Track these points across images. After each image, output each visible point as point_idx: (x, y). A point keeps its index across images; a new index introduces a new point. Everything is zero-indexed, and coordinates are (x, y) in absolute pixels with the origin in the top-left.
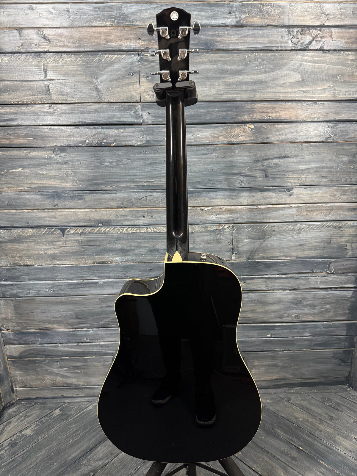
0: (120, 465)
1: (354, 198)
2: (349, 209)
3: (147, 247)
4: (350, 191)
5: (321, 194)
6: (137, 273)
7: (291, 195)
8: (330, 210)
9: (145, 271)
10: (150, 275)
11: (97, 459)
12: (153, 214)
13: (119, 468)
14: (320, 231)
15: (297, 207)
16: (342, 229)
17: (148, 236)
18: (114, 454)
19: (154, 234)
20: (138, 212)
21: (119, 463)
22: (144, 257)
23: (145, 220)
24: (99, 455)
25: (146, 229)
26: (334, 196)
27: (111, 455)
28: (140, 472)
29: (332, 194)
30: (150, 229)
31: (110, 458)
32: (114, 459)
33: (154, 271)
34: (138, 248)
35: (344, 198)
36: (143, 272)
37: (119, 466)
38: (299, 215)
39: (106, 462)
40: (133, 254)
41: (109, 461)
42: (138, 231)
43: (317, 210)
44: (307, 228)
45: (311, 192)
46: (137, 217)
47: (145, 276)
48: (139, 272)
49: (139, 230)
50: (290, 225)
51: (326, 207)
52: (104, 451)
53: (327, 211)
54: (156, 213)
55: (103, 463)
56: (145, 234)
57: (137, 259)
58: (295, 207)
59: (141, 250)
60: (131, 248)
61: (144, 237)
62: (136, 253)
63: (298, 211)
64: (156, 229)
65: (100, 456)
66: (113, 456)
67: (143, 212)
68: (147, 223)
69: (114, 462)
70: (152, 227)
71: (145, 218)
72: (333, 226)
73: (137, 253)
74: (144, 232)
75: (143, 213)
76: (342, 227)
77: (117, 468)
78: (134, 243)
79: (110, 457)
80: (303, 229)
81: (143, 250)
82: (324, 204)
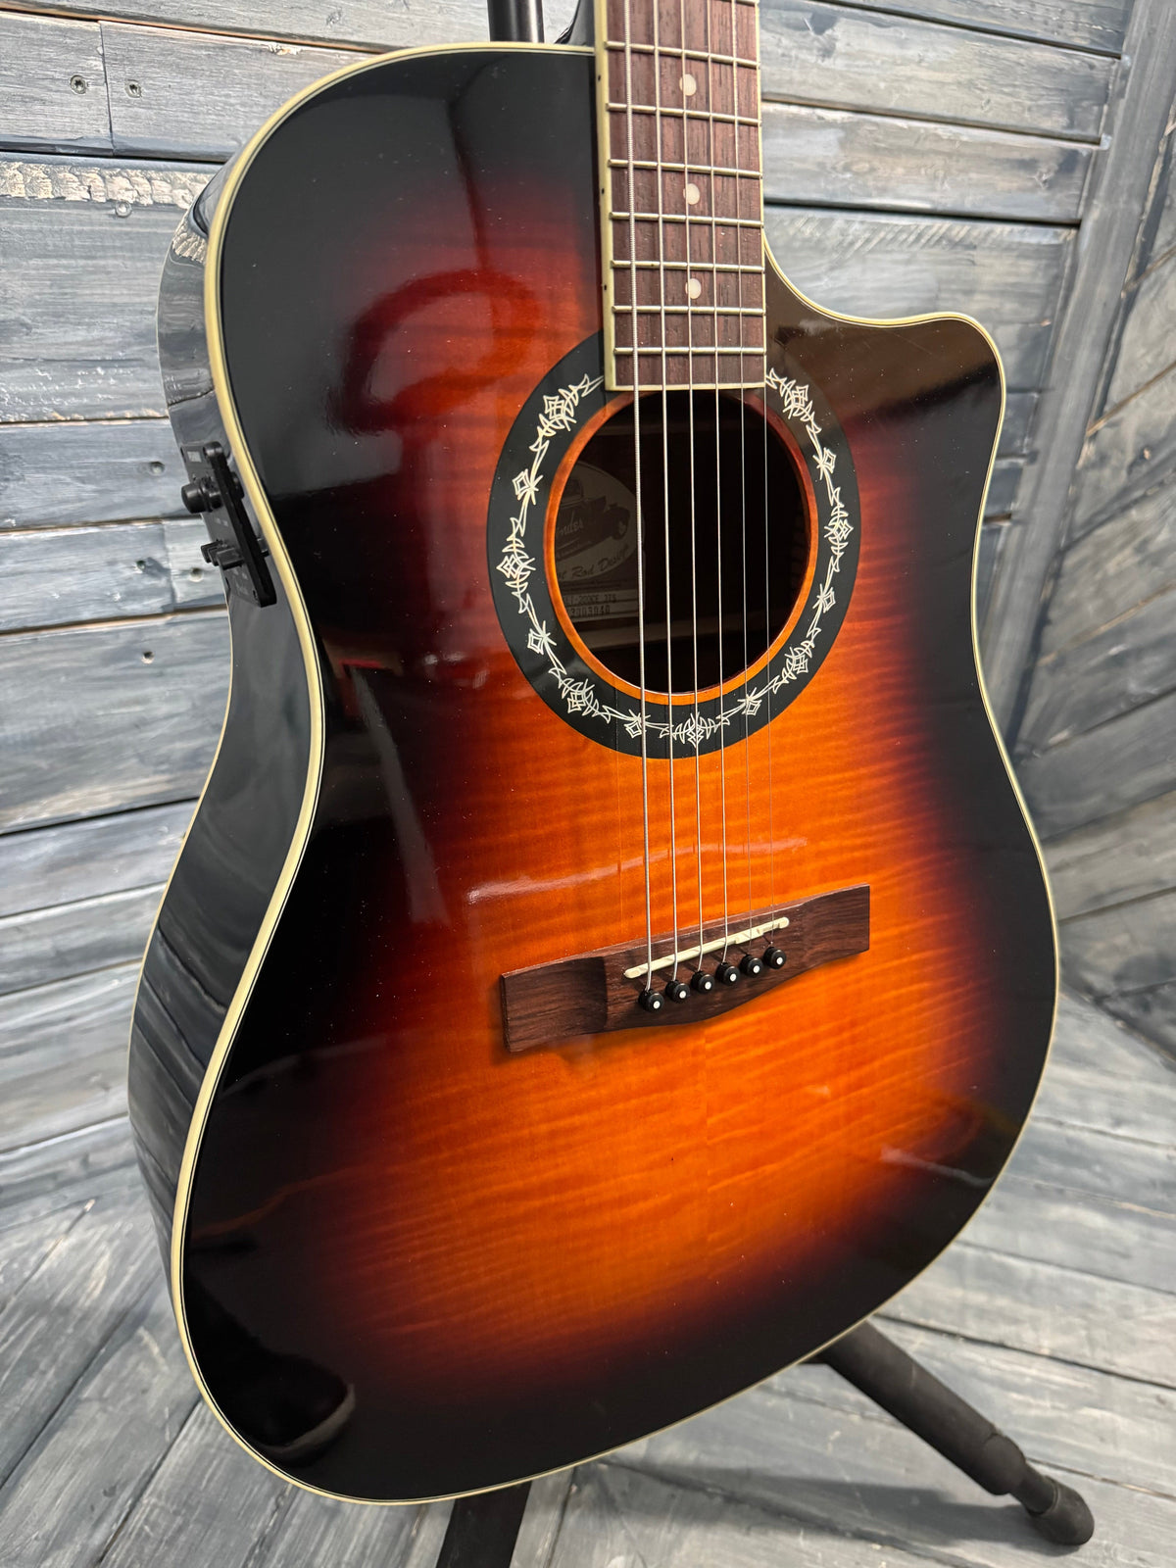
0: (186, 1523)
1: (1030, 109)
2: (1008, 161)
3: (116, 308)
4: (1019, 69)
5: (930, 68)
6: (69, 492)
7: (827, 52)
8: (950, 155)
9: (117, 473)
10: (151, 500)
11: (34, 1547)
12: (139, 69)
13: (183, 1538)
14: (908, 262)
15: (843, 126)
16: (977, 255)
17: (119, 235)
18: (125, 1485)
19: (154, 216)
20: (31, 42)
21: (176, 1513)
22: (105, 378)
23: (93, 111)
24: (40, 1523)
25: (99, 182)
26: (970, 85)
27: (111, 1492)
28: (303, 1509)
29: (964, 78)
30: (125, 183)
31: (115, 1513)
32: (133, 1507)
33: (169, 475)
34: (57, 316)
35: (995, 106)
36: (108, 484)
37: (180, 1530)
38: (847, 168)
39: (98, 1538)
40: (30, 362)
41: (115, 1527)
42: (46, 192)
43: (911, 152)
44: (868, 241)
45: (897, 52)
46: (31, 82)
47: (119, 506)
48: (82, 480)
49: (56, 182)
50: (808, 220)
51: (938, 138)
52: (60, 1490)
53: (939, 162)
54: (161, 64)
55: (81, 1552)
56: (95, 215)
57: (57, 395)
58: (832, 125)
59: (81, 334)
60: (12, 315)
61: (91, 235)
62: (44, 353)
63: (842, 144)
64: (165, 187)
65: (48, 1526)
66: (125, 1496)
67: (67, 49)
68: (104, 132)
69: (146, 1521)
70: (143, 169)
71: (85, 99)
72: (950, 241)
73: (52, 353)
74: (89, 204)
75: (72, 57)
76: (975, 247)
77: (171, 1542)
78: (24, 277)
79: (110, 1505)
80: (852, 244)
81: (96, 334)
82: (931, 126)
